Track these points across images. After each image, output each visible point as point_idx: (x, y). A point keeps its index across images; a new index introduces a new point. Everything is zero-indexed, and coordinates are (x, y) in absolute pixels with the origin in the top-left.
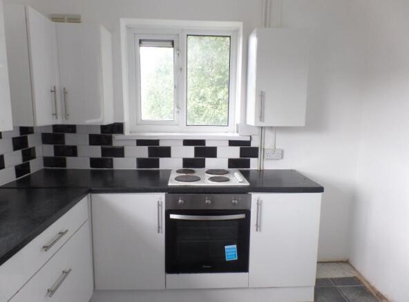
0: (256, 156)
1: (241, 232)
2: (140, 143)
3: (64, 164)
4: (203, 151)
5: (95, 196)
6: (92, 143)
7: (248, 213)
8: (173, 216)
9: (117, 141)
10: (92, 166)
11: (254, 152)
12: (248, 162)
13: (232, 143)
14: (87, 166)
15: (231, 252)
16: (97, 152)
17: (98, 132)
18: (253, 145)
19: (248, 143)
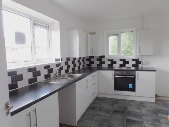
0: (140, 63)
1: (133, 81)
2: (109, 60)
3: (91, 66)
4: (125, 62)
5: (99, 71)
6: (97, 61)
7: (135, 76)
8: (116, 76)
9: (103, 60)
10: (97, 66)
11: (140, 62)
12: (138, 65)
13: (133, 60)
14: (96, 66)
15: (131, 86)
16: (98, 63)
17: (99, 58)
18: (139, 60)
19: (138, 60)
